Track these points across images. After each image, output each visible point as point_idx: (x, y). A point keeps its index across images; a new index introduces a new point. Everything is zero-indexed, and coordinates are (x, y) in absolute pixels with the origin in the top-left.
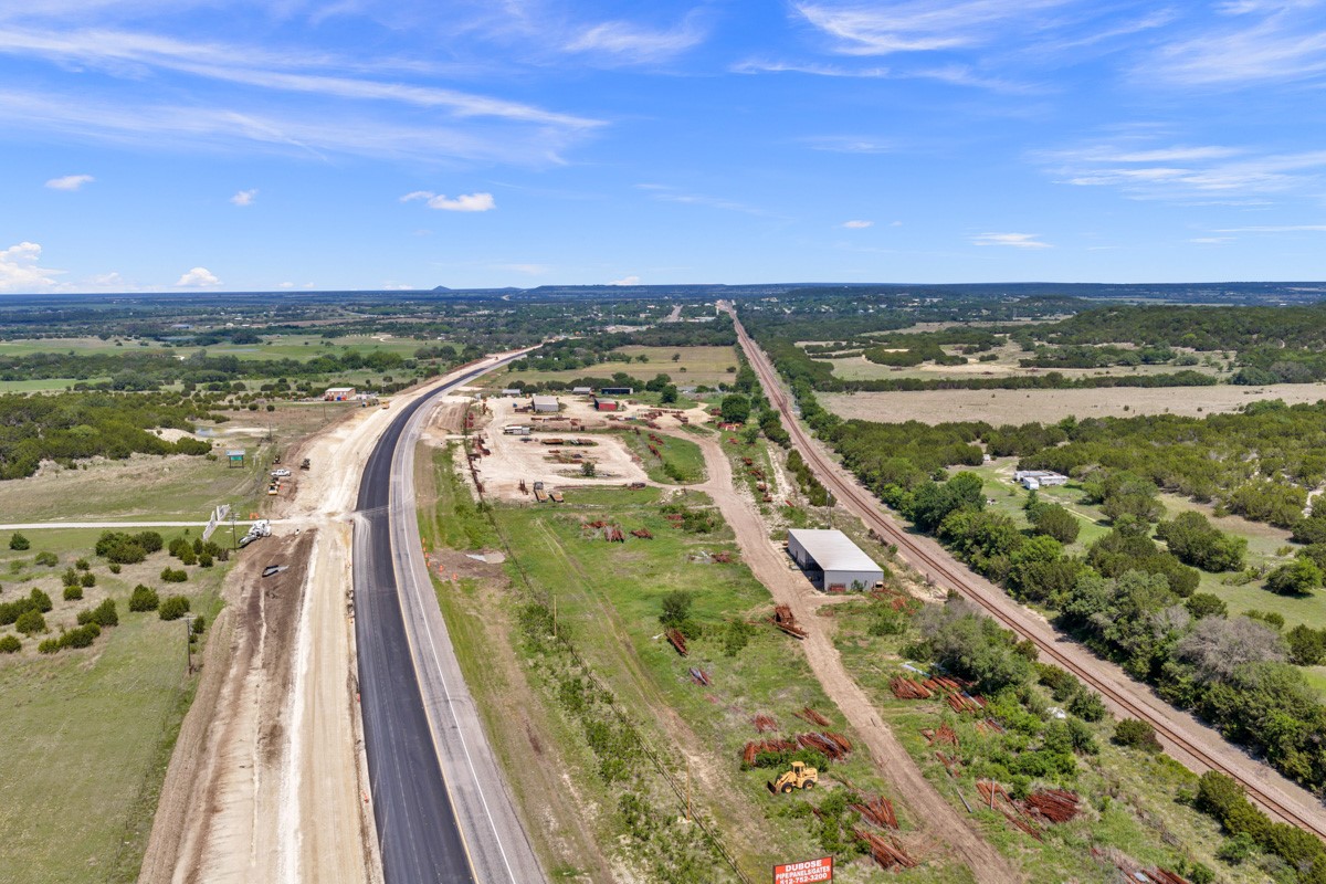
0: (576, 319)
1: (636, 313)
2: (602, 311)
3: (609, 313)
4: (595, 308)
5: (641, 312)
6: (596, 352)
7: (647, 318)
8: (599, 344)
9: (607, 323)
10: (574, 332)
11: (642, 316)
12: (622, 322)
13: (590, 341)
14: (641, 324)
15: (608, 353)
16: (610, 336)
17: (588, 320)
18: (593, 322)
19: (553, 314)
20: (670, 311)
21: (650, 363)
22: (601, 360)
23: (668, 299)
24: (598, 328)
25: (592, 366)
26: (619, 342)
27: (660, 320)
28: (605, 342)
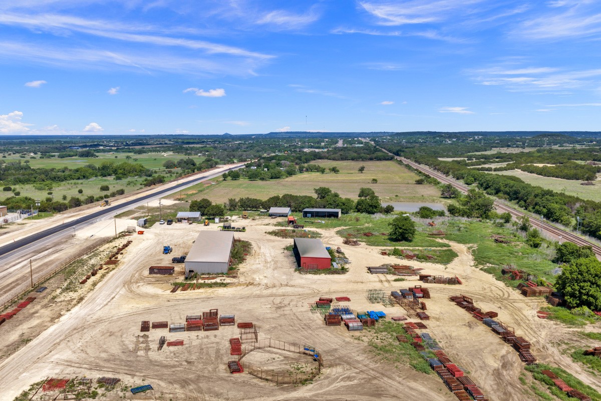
0: (286, 145)
1: (319, 142)
2: (300, 141)
3: (304, 142)
4: (297, 140)
5: (322, 142)
6: (297, 164)
7: (325, 145)
8: (300, 159)
9: (303, 147)
10: (284, 152)
11: (323, 144)
12: (312, 147)
13: (293, 156)
14: (323, 148)
15: (306, 165)
16: (306, 154)
18: (296, 147)
19: (274, 143)
20: (337, 142)
21: (341, 173)
22: (301, 171)
23: (333, 137)
24: (298, 150)
25: (294, 176)
26: (312, 157)
27: (333, 146)
28: (303, 158)
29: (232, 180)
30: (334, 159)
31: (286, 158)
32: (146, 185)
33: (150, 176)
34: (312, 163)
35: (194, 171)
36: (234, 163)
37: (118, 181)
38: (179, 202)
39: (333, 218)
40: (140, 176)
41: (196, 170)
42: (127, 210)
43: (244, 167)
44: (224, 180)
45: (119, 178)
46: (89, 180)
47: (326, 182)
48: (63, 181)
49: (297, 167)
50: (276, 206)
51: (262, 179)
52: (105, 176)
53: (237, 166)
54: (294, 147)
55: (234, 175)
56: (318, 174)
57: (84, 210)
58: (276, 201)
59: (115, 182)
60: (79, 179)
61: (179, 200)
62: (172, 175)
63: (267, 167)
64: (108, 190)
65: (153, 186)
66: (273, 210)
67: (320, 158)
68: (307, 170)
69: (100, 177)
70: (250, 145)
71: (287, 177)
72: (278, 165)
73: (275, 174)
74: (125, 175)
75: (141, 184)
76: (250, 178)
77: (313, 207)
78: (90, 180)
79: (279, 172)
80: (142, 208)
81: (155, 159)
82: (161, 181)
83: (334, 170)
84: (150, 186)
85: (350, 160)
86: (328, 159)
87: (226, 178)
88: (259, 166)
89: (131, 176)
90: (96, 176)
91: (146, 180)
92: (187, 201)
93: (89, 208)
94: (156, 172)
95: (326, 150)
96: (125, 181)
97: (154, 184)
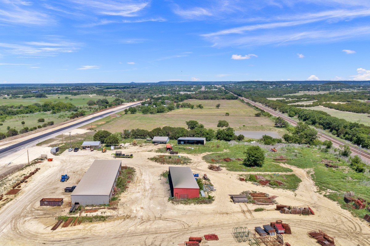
0: (169, 90)
1: (190, 88)
2: (178, 87)
3: (181, 88)
4: (176, 86)
6: (175, 102)
7: (194, 89)
8: (177, 99)
9: (180, 91)
10: (168, 94)
11: (192, 89)
12: (185, 91)
13: (173, 97)
14: (192, 91)
15: (181, 103)
16: (181, 95)
17: (173, 90)
18: (175, 91)
19: (161, 88)
20: (201, 88)
21: (204, 109)
22: (178, 107)
23: (198, 84)
24: (176, 93)
25: (173, 111)
26: (186, 97)
27: (199, 90)
28: (179, 98)
29: (131, 113)
30: (200, 99)
31: (168, 99)
32: (72, 118)
33: (76, 111)
34: (185, 102)
35: (106, 108)
36: (134, 101)
37: (53, 114)
38: (90, 131)
39: (200, 145)
40: (70, 111)
41: (108, 107)
42: (48, 139)
43: (141, 104)
44: (126, 114)
45: (54, 113)
46: (33, 114)
47: (195, 115)
48: (15, 114)
49: (175, 104)
50: (158, 135)
51: (152, 113)
52: (46, 111)
53: (136, 103)
54: (174, 91)
55: (133, 111)
56: (189, 109)
57: (18, 138)
58: (158, 132)
59: (51, 115)
60: (27, 113)
61: (90, 129)
62: (92, 110)
63: (155, 104)
64: (44, 122)
65: (76, 119)
66: (156, 139)
67: (191, 98)
68: (182, 107)
69: (42, 112)
70: (147, 90)
71: (168, 111)
72: (163, 103)
73: (160, 110)
74: (59, 110)
75: (68, 117)
76: (143, 112)
77: (185, 136)
78: (35, 114)
79: (163, 109)
80: (61, 136)
81: (84, 99)
82: (82, 115)
83: (200, 107)
84: (74, 118)
85: (210, 99)
86: (195, 98)
87: (127, 112)
88: (150, 103)
89: (63, 111)
90: (40, 111)
91: (72, 114)
92: (95, 131)
93: (22, 137)
94: (81, 108)
95: (194, 93)
96: (58, 114)
97: (77, 117)
